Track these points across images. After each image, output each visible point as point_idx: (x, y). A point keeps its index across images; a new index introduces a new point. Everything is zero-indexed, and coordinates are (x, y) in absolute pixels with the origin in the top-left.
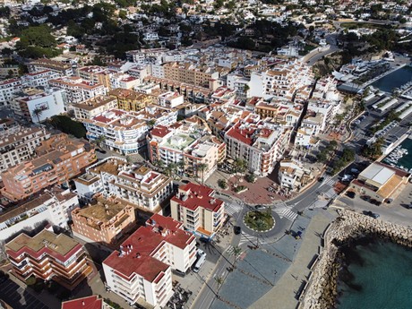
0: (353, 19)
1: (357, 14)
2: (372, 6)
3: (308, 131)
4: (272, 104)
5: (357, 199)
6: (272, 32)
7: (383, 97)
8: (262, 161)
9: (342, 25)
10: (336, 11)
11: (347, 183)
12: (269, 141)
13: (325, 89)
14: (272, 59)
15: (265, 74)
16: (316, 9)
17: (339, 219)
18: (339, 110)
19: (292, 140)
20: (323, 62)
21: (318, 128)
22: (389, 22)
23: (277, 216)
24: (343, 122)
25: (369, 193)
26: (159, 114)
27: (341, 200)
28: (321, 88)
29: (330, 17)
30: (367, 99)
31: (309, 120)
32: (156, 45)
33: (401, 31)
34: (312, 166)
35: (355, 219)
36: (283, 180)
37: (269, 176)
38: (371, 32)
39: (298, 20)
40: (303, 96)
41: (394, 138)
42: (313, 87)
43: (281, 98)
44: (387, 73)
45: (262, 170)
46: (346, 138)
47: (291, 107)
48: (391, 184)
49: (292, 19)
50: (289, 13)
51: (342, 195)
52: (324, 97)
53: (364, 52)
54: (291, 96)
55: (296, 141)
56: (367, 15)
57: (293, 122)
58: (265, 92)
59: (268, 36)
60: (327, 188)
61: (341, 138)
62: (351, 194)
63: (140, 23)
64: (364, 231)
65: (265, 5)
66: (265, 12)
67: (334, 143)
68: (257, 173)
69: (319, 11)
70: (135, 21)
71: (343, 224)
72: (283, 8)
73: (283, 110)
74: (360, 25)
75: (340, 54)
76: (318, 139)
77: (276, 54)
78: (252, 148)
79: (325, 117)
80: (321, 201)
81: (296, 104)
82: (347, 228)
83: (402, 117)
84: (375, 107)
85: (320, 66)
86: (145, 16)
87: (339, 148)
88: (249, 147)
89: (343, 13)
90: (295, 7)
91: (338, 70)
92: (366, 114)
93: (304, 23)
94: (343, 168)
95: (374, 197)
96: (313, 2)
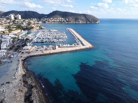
5: (25, 53)
22: (19, 24)
33: (23, 26)
38: (15, 26)
48: (31, 48)
51: (20, 53)
53: (15, 30)
56: (12, 23)
82: (24, 57)
85: (2, 33)
95: (28, 51)
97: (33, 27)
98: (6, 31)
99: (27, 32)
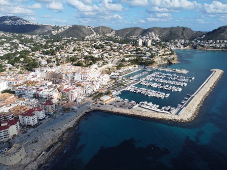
0: (129, 54)
1: (131, 52)
2: (137, 49)
10: (124, 51)
22: (141, 54)
29: (121, 53)
32: (45, 66)
33: (144, 58)
38: (134, 58)
63: (40, 58)
70: (38, 57)
86: (42, 55)
89: (126, 52)
96: (116, 48)
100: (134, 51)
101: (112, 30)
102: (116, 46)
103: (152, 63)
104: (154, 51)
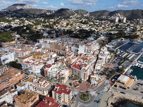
0: (111, 29)
1: (112, 27)
2: (116, 25)
3: (99, 64)
4: (86, 56)
5: (118, 87)
6: (85, 33)
7: (123, 52)
8: (84, 75)
9: (107, 30)
10: (105, 26)
11: (114, 82)
12: (86, 68)
13: (104, 50)
14: (86, 41)
15: (84, 46)
16: (99, 25)
17: (112, 95)
18: (109, 57)
19: (94, 68)
20: (102, 42)
21: (103, 63)
22: (122, 29)
23: (91, 95)
24: (111, 61)
25: (122, 85)
26: (48, 60)
27: (113, 88)
28: (102, 50)
29: (103, 28)
30: (118, 53)
31: (99, 60)
32: (47, 37)
33: (126, 32)
34: (102, 76)
35: (118, 95)
36: (92, 82)
37: (87, 81)
38: (117, 32)
39: (93, 29)
40: (97, 53)
41: (128, 66)
42: (100, 50)
43: (89, 54)
44: (123, 45)
45: (84, 79)
46: (112, 66)
47: (93, 56)
48: (129, 82)
49: (91, 29)
50: (90, 27)
51: (113, 86)
52: (104, 53)
54: (93, 53)
55: (96, 68)
56: (115, 27)
57: (94, 61)
58: (84, 52)
59: (84, 34)
60: (107, 84)
61: (110, 66)
62: (116, 86)
63: (42, 30)
64: (121, 99)
65: (82, 25)
66: (83, 27)
67: (108, 68)
68: (83, 80)
69: (100, 26)
70: (40, 30)
71: (114, 97)
72: (88, 25)
73: (90, 58)
74: (113, 30)
75: (107, 39)
76: (103, 67)
77: (87, 39)
78: (80, 71)
79: (105, 60)
80: (106, 89)
81: (95, 56)
82: (115, 98)
83: (129, 59)
84: (120, 56)
85: (101, 43)
86: (43, 28)
87: (110, 70)
88: (79, 70)
89: (107, 27)
90: (92, 25)
91: (107, 44)
92: (118, 58)
93: (95, 30)
94: (112, 77)
95: (123, 87)
96: (98, 24)
97: (138, 36)
98: (106, 40)
99: (128, 41)
100: (114, 26)
101: (87, 12)
102: (97, 22)
103: (136, 37)
104: (132, 26)
